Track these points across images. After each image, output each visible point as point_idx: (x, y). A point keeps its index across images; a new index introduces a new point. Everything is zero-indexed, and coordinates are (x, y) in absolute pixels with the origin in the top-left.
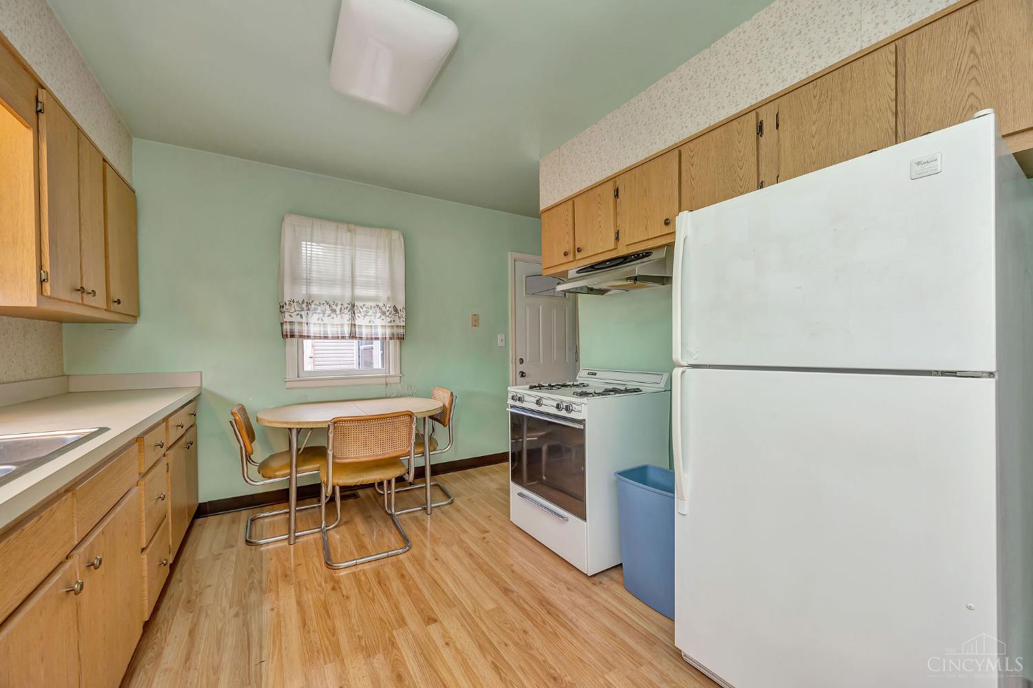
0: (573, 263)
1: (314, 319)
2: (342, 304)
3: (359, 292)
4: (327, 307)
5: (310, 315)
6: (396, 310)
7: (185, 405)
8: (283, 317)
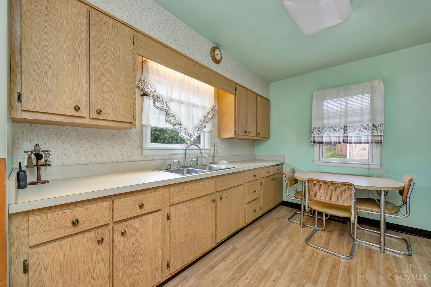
1: (325, 135)
2: (339, 127)
3: (350, 119)
4: (332, 128)
5: (323, 133)
6: (374, 126)
7: (274, 166)
8: (311, 135)
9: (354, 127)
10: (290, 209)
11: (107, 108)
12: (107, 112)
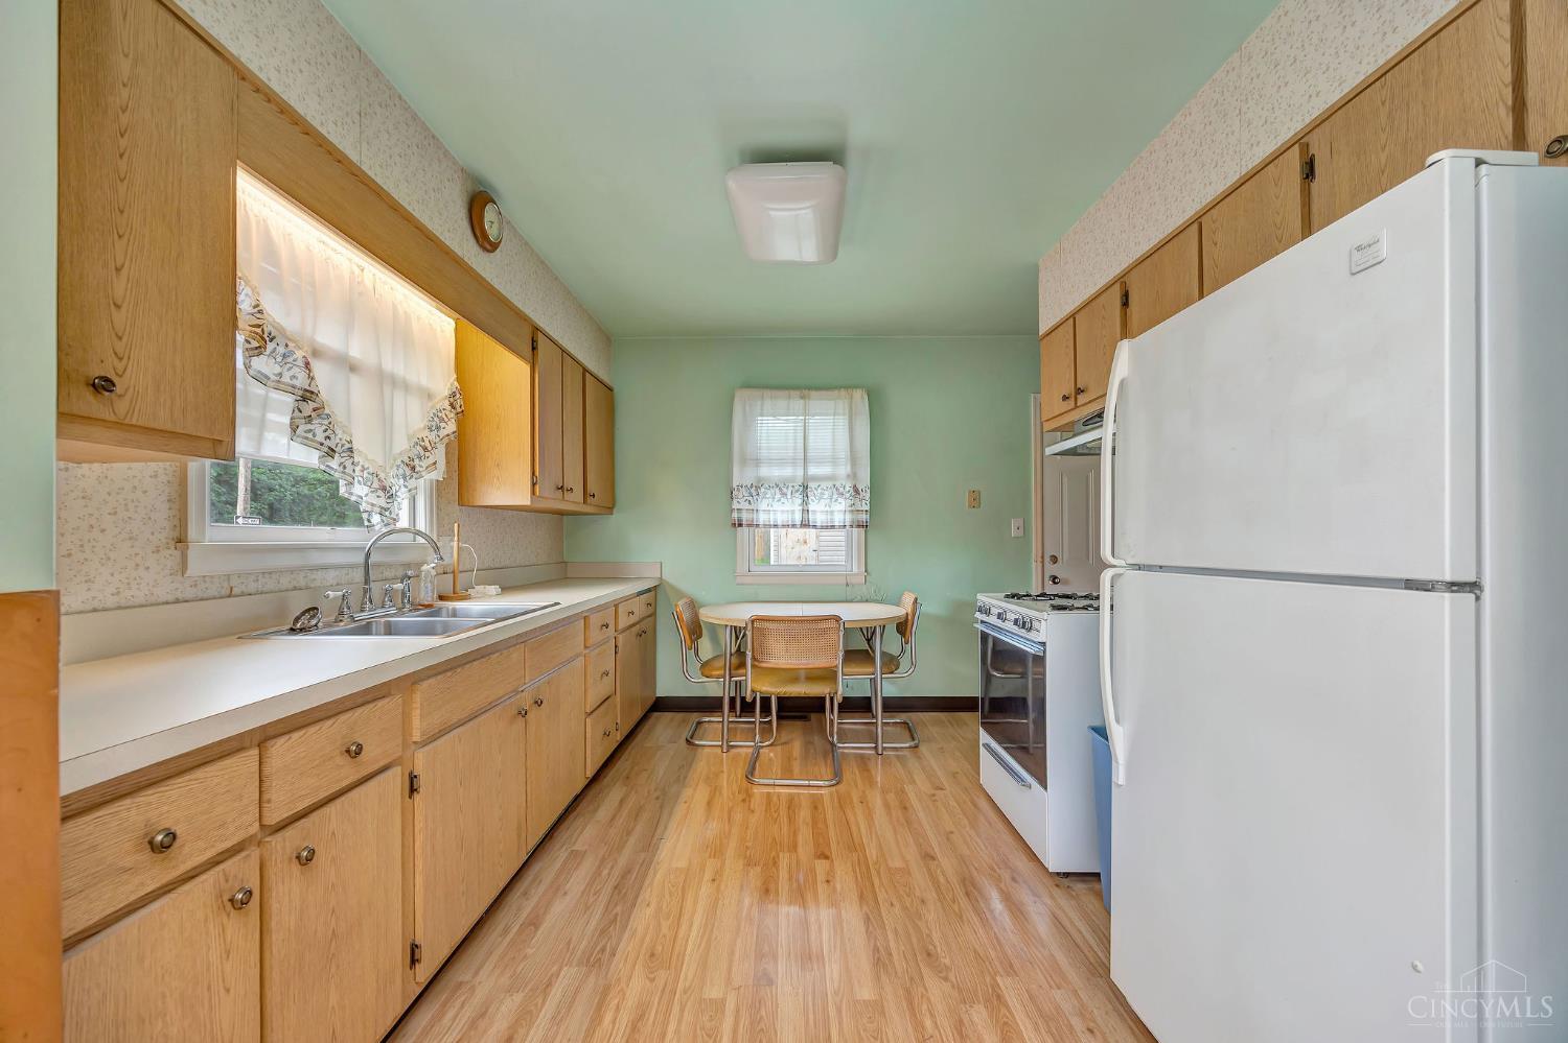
0: (1073, 412)
1: (763, 505)
2: (793, 486)
3: (813, 470)
4: (777, 489)
5: (760, 501)
6: (856, 491)
7: (640, 594)
8: (731, 505)
9: (819, 491)
10: (679, 716)
11: (129, 371)
12: (131, 390)
